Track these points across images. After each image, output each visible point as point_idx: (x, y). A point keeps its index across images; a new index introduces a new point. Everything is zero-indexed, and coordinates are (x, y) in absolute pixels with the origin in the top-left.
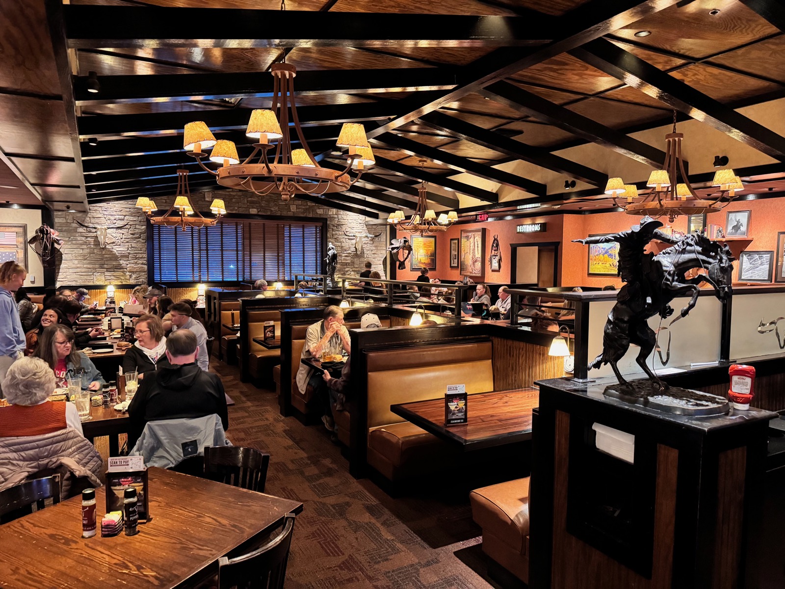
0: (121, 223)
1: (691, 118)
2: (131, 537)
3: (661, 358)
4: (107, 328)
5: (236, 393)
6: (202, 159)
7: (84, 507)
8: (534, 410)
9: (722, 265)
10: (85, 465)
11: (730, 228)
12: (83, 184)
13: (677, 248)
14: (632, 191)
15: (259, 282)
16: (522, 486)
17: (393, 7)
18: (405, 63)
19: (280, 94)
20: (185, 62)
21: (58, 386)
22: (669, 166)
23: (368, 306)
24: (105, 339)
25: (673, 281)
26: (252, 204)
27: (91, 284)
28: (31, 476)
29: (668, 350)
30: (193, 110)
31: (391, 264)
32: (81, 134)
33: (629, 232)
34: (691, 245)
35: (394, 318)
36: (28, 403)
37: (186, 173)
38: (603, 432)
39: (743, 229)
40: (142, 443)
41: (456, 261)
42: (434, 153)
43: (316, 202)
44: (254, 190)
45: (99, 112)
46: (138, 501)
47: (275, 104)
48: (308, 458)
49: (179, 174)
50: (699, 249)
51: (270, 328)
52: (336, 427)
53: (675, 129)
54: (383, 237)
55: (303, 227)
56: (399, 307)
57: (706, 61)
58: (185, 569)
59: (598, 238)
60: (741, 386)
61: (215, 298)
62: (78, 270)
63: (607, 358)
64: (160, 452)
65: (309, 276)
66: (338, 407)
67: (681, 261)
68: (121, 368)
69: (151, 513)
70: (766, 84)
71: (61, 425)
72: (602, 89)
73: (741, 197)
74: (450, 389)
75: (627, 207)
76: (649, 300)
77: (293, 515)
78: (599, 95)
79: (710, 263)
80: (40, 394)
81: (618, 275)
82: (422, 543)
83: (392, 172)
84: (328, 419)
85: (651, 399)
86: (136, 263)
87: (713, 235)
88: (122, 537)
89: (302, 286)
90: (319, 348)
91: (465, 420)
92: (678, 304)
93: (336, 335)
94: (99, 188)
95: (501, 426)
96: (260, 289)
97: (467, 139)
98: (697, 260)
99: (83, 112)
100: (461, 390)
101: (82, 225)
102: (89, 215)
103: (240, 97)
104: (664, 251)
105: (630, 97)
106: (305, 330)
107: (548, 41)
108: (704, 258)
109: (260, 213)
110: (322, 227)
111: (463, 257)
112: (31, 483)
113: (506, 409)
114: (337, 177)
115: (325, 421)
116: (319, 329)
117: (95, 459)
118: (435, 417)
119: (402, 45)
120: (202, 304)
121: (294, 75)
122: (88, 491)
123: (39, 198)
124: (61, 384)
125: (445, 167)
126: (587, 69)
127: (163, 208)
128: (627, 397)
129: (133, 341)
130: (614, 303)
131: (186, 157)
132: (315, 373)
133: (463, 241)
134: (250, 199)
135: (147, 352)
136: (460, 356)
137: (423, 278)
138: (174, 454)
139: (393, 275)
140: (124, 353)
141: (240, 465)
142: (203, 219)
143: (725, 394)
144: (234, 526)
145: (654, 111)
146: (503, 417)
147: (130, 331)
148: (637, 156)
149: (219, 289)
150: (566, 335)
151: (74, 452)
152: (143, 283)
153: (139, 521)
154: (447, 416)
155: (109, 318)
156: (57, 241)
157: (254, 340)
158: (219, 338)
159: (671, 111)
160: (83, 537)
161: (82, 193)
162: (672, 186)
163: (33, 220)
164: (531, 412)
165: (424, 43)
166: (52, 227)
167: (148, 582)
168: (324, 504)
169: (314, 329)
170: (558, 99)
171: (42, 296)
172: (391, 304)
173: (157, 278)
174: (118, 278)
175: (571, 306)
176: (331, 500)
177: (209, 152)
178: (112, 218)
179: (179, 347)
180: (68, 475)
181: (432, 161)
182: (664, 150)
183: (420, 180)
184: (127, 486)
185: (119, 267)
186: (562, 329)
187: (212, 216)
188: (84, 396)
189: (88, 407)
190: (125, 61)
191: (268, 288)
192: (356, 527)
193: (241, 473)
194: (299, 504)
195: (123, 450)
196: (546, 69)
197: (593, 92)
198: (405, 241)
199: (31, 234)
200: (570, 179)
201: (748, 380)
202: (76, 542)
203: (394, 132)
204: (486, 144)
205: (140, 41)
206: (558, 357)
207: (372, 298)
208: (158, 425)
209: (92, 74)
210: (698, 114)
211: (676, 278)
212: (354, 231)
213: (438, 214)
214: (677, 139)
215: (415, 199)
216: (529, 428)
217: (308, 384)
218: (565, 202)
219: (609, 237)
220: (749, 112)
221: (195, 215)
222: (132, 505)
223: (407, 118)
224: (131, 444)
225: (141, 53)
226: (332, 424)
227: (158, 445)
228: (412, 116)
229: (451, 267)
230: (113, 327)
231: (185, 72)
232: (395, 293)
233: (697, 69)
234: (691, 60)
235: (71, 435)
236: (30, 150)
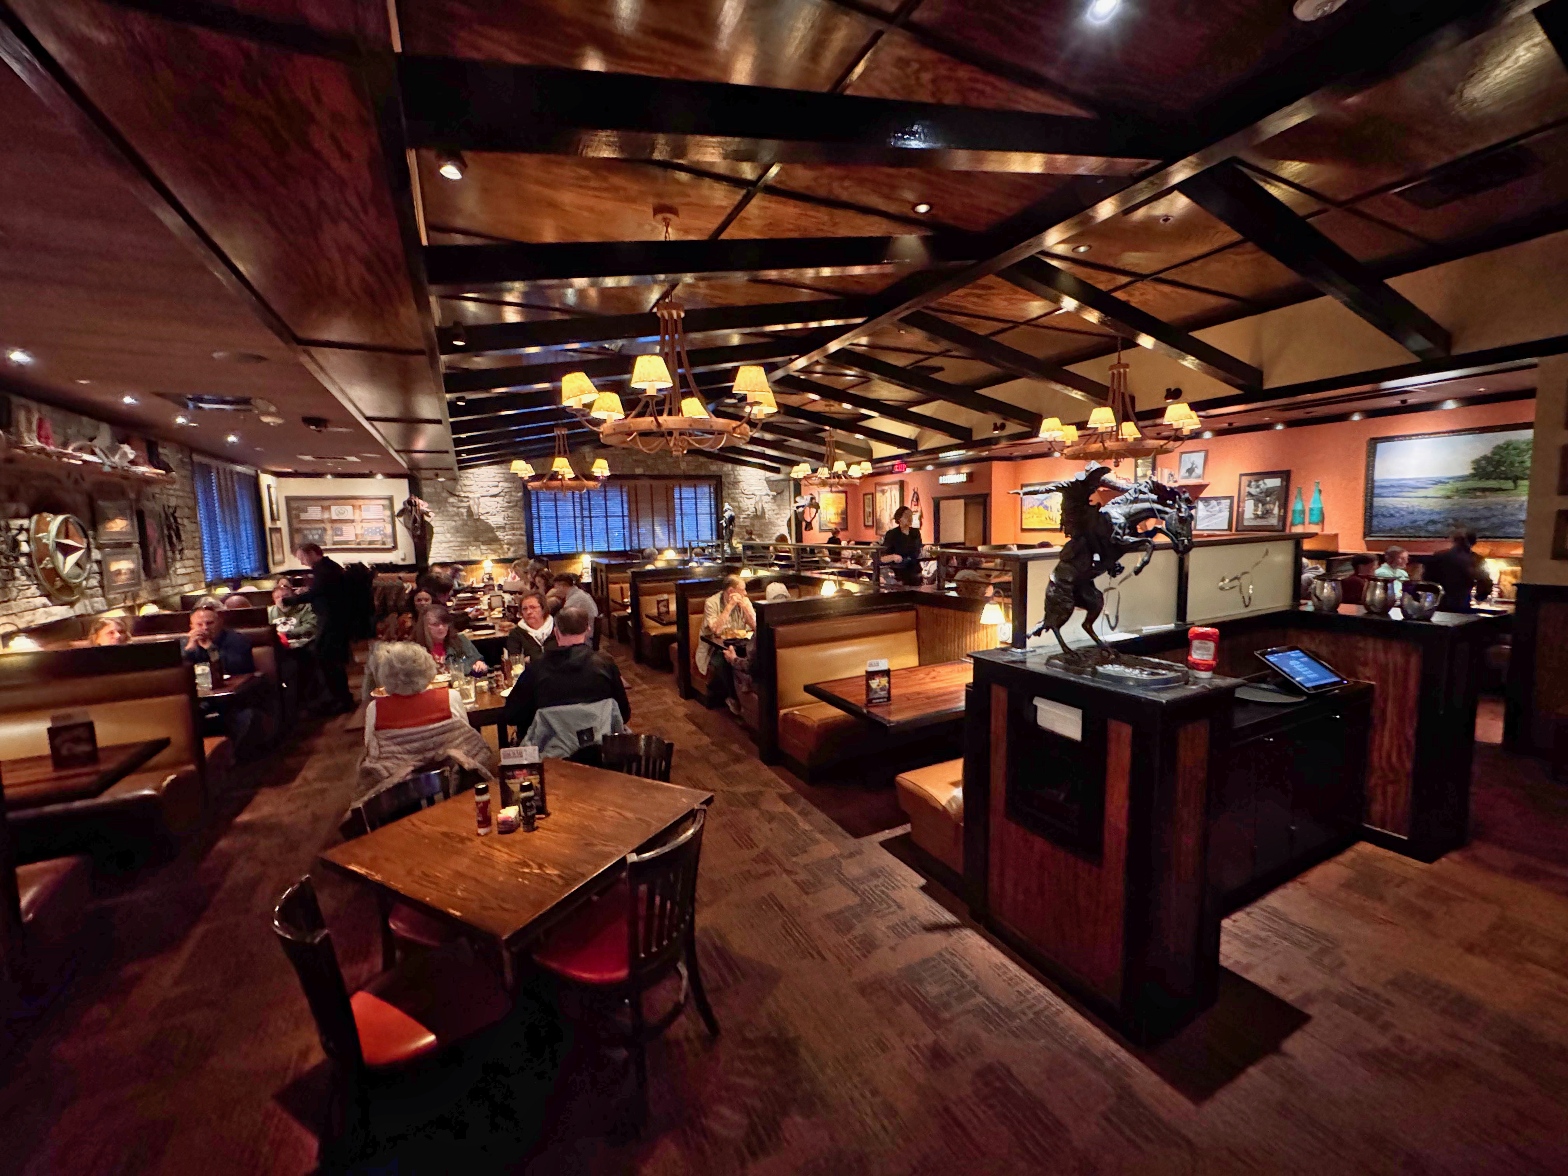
0: (495, 491)
1: (1138, 345)
2: (531, 834)
3: (1109, 622)
4: (486, 607)
5: (631, 676)
6: (583, 415)
7: (478, 803)
8: (967, 686)
9: (1181, 515)
10: (474, 757)
11: (1183, 471)
12: (452, 449)
13: (1129, 497)
14: (1070, 434)
15: (648, 551)
16: (955, 769)
17: (791, 230)
18: (805, 295)
19: (667, 337)
20: (557, 306)
21: (439, 673)
22: (1113, 402)
23: (774, 574)
24: (485, 619)
25: (1124, 534)
26: (638, 463)
27: (466, 559)
28: (417, 771)
29: (1118, 612)
30: (568, 360)
31: (796, 525)
32: (448, 392)
33: (1073, 480)
34: (1144, 493)
35: (803, 587)
36: (409, 692)
37: (565, 432)
38: (1046, 708)
39: (1199, 471)
40: (534, 733)
41: (871, 519)
42: (841, 395)
43: (709, 457)
44: (641, 447)
45: (466, 366)
46: (536, 795)
47: (662, 349)
48: (712, 743)
49: (557, 432)
50: (1155, 497)
51: (665, 603)
52: (743, 710)
53: (1119, 359)
54: (786, 494)
55: (695, 486)
56: (808, 574)
57: (1156, 278)
58: (590, 867)
59: (1037, 488)
60: (1202, 653)
61: (601, 571)
62: (452, 544)
63: (1049, 624)
64: (554, 741)
65: (703, 541)
66: (744, 689)
67: (1132, 511)
68: (506, 652)
69: (549, 809)
70: (1225, 301)
71: (445, 714)
72: (1035, 315)
73: (1196, 435)
74: (871, 665)
75: (1065, 451)
76: (1097, 557)
77: (704, 807)
78: (1029, 322)
79: (1167, 513)
80: (421, 681)
81: (1061, 530)
82: (844, 833)
83: (795, 420)
84: (733, 701)
85: (1100, 669)
86: (514, 534)
87: (1165, 479)
88: (520, 834)
89: (697, 555)
90: (719, 624)
91: (889, 698)
92: (1130, 561)
93: (738, 607)
94: (468, 452)
95: (929, 703)
96: (651, 558)
97: (879, 379)
98: (1151, 510)
99: (448, 368)
100: (883, 665)
101: (453, 494)
102: (460, 483)
103: (620, 343)
104: (1113, 501)
105: (1066, 325)
106: (703, 604)
107: (970, 262)
108: (1160, 507)
109: (647, 473)
110: (716, 485)
111: (878, 514)
112: (418, 779)
113: (934, 685)
114: (734, 429)
115: (729, 705)
116: (718, 602)
117: (485, 750)
118: (854, 696)
119: (801, 275)
120: (587, 579)
121: (683, 315)
122: (481, 786)
123: (404, 465)
124: (442, 670)
125: (855, 412)
126: (1016, 293)
127: (540, 472)
128: (1072, 667)
129: (516, 621)
130: (1056, 562)
131: (566, 413)
132: (716, 651)
133: (879, 495)
134: (634, 457)
135: (533, 633)
136: (880, 628)
137: (834, 540)
138: (568, 743)
139: (799, 538)
140: (507, 634)
141: (642, 753)
142: (586, 482)
143: (1185, 662)
144: (640, 819)
145: (1096, 338)
146: (930, 694)
147: (512, 610)
148: (1075, 391)
149: (604, 561)
150: (1000, 599)
151: (461, 743)
152: (523, 556)
153: (537, 816)
154: (867, 695)
155: (488, 596)
156: (427, 514)
157: (647, 616)
158: (608, 615)
159: (1115, 338)
160: (479, 835)
161: (451, 459)
162: (1117, 426)
163: (400, 490)
164: (964, 688)
165: (826, 272)
166: (421, 498)
167: (552, 881)
168: (733, 794)
169: (713, 601)
170: (983, 329)
171: (414, 575)
172: (799, 570)
173: (537, 550)
174: (494, 551)
175: (1004, 566)
176: (742, 789)
177: (589, 406)
178: (485, 485)
179: (567, 625)
180: (456, 768)
181: (840, 405)
182: (1107, 383)
183: (827, 428)
184: (522, 779)
185: (496, 540)
186: (996, 592)
187: (596, 479)
188: (468, 683)
189: (473, 695)
190: (493, 307)
191: (659, 557)
192: (771, 818)
193: (643, 762)
194: (708, 795)
195: (513, 739)
196: (967, 295)
197: (1024, 320)
198: (812, 499)
199: (398, 506)
200: (999, 422)
201: (1211, 645)
202: (471, 840)
203: (796, 374)
204: (901, 383)
205: (509, 284)
206: (992, 625)
207: (778, 565)
208: (550, 713)
209: (457, 324)
210: (1146, 341)
211: (1127, 531)
212: (753, 488)
213: (849, 465)
214: (1122, 370)
215: (822, 449)
216: (962, 705)
217: (710, 664)
218: (994, 447)
219: (1050, 487)
220: (1206, 336)
221: (576, 478)
222: (529, 799)
223: (809, 358)
224: (521, 734)
225: (509, 298)
226: (738, 706)
227: (551, 733)
228: (816, 356)
229: (865, 526)
230: (493, 605)
231: (558, 316)
232: (803, 558)
233: (1146, 287)
234: (1138, 277)
235: (458, 724)
236: (392, 413)
